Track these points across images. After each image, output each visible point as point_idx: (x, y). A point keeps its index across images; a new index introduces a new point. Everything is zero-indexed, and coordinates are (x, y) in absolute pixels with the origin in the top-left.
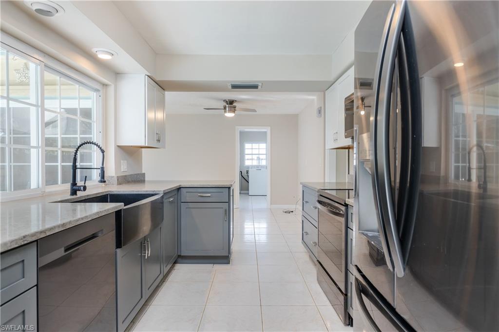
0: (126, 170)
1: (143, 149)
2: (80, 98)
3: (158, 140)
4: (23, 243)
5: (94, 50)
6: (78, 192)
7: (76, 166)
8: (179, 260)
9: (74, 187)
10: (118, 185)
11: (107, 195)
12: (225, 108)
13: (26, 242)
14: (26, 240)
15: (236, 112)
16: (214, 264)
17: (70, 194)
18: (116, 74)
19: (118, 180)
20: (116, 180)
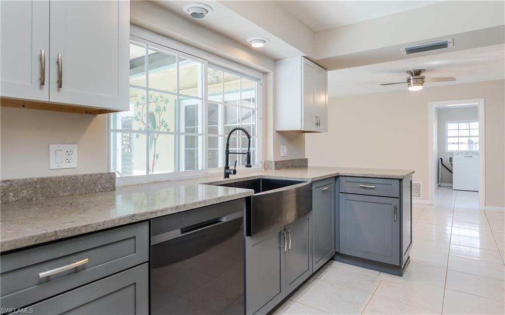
0: (286, 155)
1: (306, 134)
2: (241, 91)
3: (317, 124)
4: (131, 222)
5: (248, 40)
6: (230, 175)
7: (228, 151)
8: (337, 257)
9: (227, 171)
10: (276, 169)
11: (260, 179)
12: (409, 80)
13: (134, 221)
14: (135, 219)
15: (424, 83)
16: (381, 271)
17: (223, 176)
18: (275, 61)
19: (276, 165)
20: (274, 164)
